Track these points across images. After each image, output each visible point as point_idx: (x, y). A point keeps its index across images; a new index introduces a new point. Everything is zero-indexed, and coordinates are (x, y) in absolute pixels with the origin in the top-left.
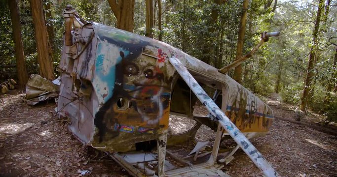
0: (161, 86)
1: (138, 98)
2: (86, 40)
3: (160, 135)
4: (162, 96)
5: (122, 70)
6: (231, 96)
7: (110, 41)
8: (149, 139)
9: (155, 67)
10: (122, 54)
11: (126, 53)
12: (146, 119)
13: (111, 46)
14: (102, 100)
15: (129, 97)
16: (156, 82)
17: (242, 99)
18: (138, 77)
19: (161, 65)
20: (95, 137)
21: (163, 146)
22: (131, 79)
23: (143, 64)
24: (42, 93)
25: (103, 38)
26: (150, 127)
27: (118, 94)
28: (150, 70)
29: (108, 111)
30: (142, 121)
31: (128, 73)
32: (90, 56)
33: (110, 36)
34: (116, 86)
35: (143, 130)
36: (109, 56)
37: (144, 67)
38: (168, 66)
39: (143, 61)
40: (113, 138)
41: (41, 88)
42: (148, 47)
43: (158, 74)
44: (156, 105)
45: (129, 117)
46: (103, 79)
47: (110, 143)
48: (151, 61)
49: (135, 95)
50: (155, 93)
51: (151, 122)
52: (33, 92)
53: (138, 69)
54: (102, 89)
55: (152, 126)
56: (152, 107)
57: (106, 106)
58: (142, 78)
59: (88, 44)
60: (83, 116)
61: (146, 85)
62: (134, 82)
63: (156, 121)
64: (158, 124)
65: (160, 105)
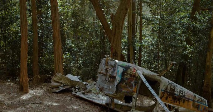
0: (134, 79)
1: (127, 82)
2: (113, 65)
3: (134, 95)
4: (134, 82)
5: (123, 74)
6: (164, 86)
7: (121, 66)
8: (130, 95)
9: (132, 73)
10: (123, 70)
11: (124, 69)
12: (129, 88)
13: (121, 67)
14: (118, 82)
15: (125, 82)
16: (133, 78)
17: (171, 88)
18: (127, 76)
19: (134, 73)
20: (115, 91)
21: (134, 99)
22: (126, 76)
23: (129, 72)
24: (61, 85)
25: (119, 65)
26: (130, 91)
27: (122, 80)
28: (131, 74)
29: (119, 85)
30: (128, 89)
31: (125, 75)
32: (115, 70)
33: (121, 65)
34: (122, 78)
35: (128, 92)
36: (121, 70)
37: (129, 74)
38: (136, 73)
39: (129, 71)
40: (120, 93)
41: (61, 82)
42: (131, 68)
43: (133, 75)
44: (132, 85)
45: (125, 87)
46: (119, 76)
47: (119, 94)
48: (131, 72)
49: (126, 81)
50: (132, 81)
51: (131, 90)
52: (56, 84)
53: (127, 74)
54: (118, 79)
55: (131, 91)
56: (131, 85)
57: (119, 83)
58: (129, 77)
59: (114, 66)
60: (110, 87)
61: (129, 78)
62: (126, 77)
63: (132, 90)
64: (133, 91)
65: (134, 85)
